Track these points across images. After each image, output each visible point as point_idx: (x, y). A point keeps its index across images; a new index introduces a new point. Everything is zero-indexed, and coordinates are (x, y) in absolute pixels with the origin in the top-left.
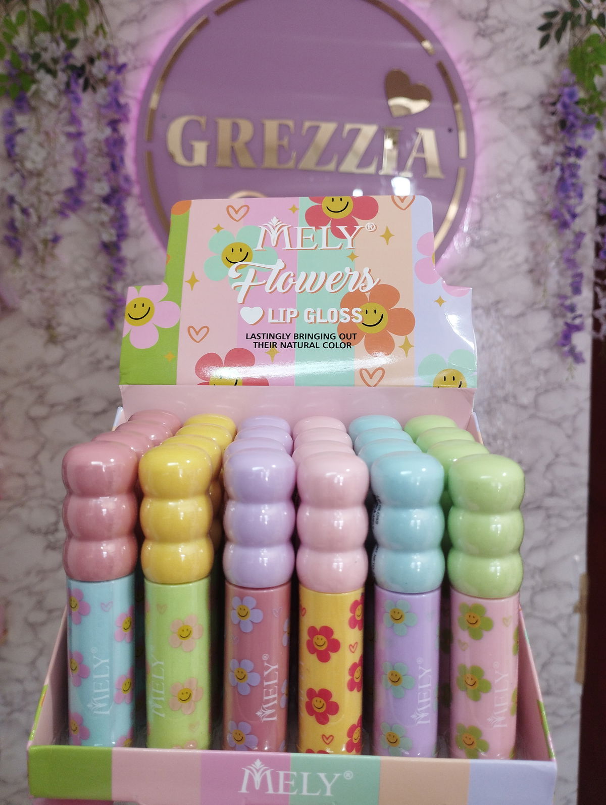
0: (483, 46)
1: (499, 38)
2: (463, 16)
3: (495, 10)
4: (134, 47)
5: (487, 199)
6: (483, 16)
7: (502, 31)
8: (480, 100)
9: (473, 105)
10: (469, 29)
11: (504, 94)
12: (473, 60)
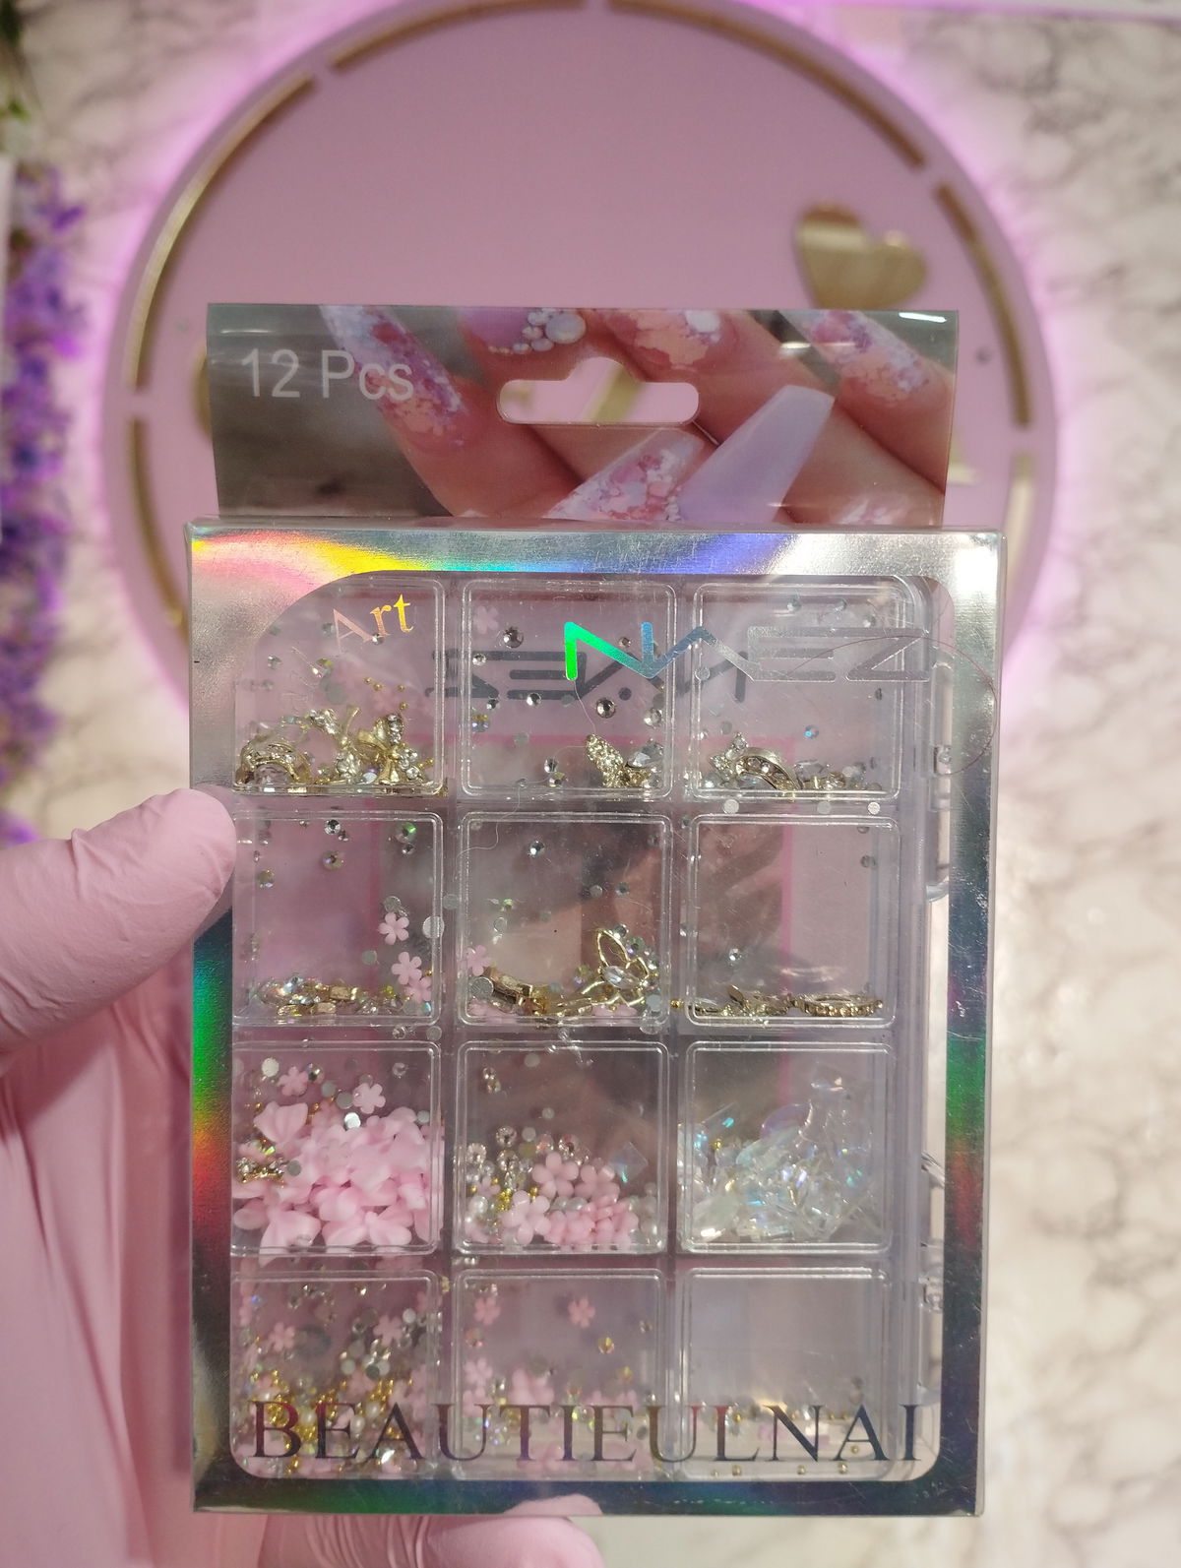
0: (1049, 154)
1: (1091, 134)
2: (992, 82)
3: (1075, 69)
4: (112, 156)
5: (1096, 539)
6: (1047, 81)
7: (1097, 117)
8: (1054, 286)
9: (1040, 296)
10: (1011, 113)
11: (1117, 273)
12: (1026, 187)
